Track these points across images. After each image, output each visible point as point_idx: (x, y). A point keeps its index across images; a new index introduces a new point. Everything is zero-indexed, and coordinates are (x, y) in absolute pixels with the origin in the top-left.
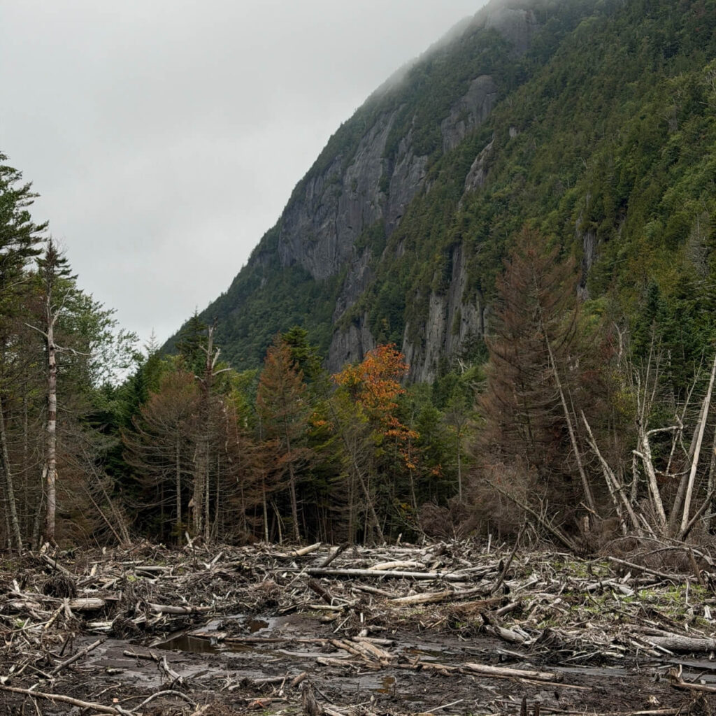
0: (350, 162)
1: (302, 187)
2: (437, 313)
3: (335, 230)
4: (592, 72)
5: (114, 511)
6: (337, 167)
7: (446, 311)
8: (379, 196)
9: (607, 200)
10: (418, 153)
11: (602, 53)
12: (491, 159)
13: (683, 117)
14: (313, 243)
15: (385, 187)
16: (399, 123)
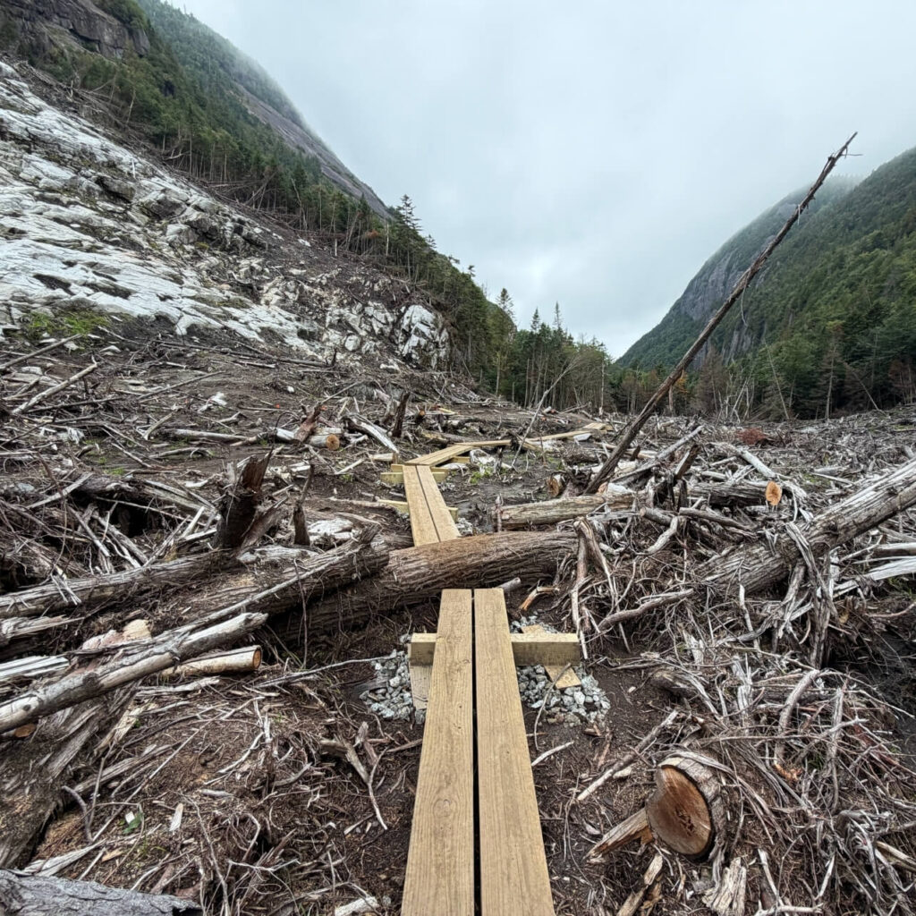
0: (712, 273)
1: (692, 282)
2: (736, 337)
3: (703, 300)
4: (816, 237)
5: (614, 406)
6: (707, 275)
7: (739, 337)
8: (722, 288)
9: (799, 301)
10: (739, 270)
11: (823, 228)
12: (768, 274)
13: (833, 269)
14: (694, 306)
15: (724, 284)
16: (734, 256)
